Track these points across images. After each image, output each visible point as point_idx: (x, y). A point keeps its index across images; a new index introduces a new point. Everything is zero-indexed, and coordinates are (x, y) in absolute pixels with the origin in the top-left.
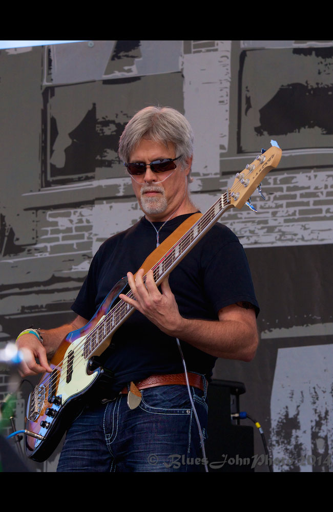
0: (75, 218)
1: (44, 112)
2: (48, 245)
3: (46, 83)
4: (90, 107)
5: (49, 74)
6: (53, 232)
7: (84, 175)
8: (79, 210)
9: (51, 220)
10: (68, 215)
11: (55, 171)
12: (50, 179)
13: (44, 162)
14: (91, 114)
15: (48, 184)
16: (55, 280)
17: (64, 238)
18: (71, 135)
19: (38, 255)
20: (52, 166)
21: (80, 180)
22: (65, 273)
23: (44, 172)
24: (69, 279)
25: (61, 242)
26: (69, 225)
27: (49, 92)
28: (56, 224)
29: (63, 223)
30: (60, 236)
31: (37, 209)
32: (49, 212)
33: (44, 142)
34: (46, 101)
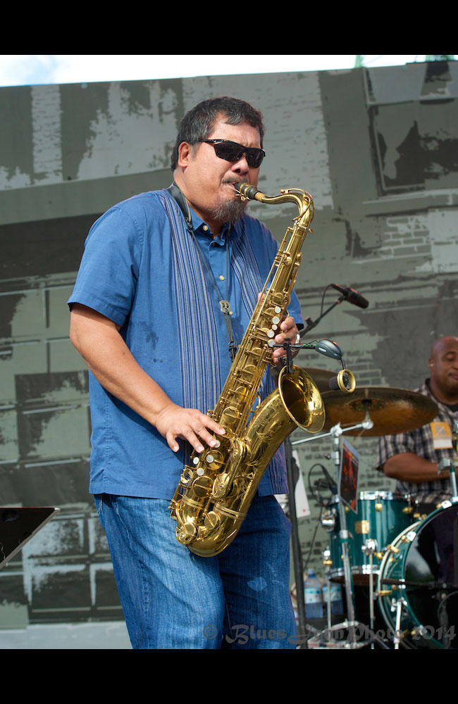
0: (412, 224)
1: (371, 129)
2: (392, 248)
3: (370, 103)
4: (412, 125)
5: (371, 94)
6: (395, 236)
7: (415, 186)
8: (415, 217)
9: (391, 225)
10: (406, 221)
11: (389, 182)
12: (385, 188)
13: (378, 174)
14: (414, 130)
15: (384, 194)
16: (402, 279)
17: (406, 242)
18: (399, 149)
19: (384, 257)
20: (386, 178)
21: (412, 190)
22: (409, 273)
23: (379, 182)
24: (414, 278)
25: (403, 246)
26: (408, 230)
27: (373, 111)
28: (396, 229)
29: (402, 228)
30: (402, 240)
31: (377, 216)
32: (389, 219)
33: (375, 155)
34: (371, 119)
